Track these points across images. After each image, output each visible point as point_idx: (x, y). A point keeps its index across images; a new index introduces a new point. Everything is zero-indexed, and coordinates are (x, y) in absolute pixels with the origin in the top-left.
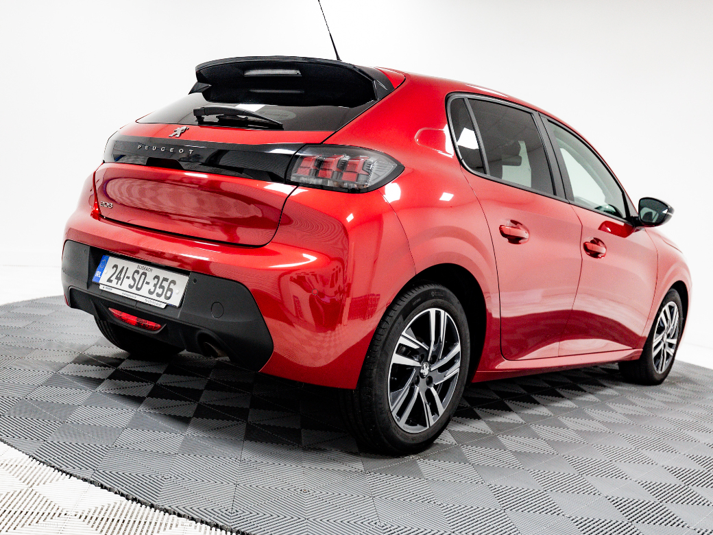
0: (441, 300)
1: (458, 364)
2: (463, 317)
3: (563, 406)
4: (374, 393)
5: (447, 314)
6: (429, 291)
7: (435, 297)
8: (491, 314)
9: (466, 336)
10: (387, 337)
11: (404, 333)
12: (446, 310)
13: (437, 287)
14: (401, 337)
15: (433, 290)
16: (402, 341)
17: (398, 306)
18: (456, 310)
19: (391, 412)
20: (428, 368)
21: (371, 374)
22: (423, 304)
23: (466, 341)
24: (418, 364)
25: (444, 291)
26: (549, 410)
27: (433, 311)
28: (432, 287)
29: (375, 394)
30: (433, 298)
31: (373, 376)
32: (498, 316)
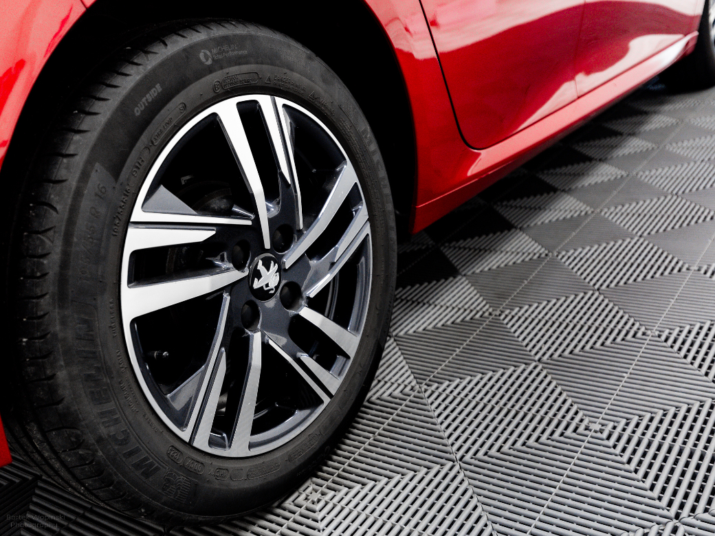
0: (245, 68)
1: (361, 215)
2: (337, 94)
3: (599, 180)
4: (91, 439)
5: (280, 101)
6: (189, 52)
7: (218, 65)
8: (410, 55)
9: (360, 140)
10: (66, 255)
11: (138, 214)
12: (273, 91)
13: (218, 31)
14: (131, 231)
15: (203, 45)
16: (137, 240)
17: (77, 137)
18: (306, 81)
19: (189, 444)
20: (274, 268)
21: (52, 390)
22: (178, 100)
23: (365, 152)
24: (234, 275)
25: (251, 37)
26: (579, 199)
27: (228, 112)
28: (199, 36)
29: (100, 440)
30: (210, 70)
31: (65, 393)
32: (430, 53)
